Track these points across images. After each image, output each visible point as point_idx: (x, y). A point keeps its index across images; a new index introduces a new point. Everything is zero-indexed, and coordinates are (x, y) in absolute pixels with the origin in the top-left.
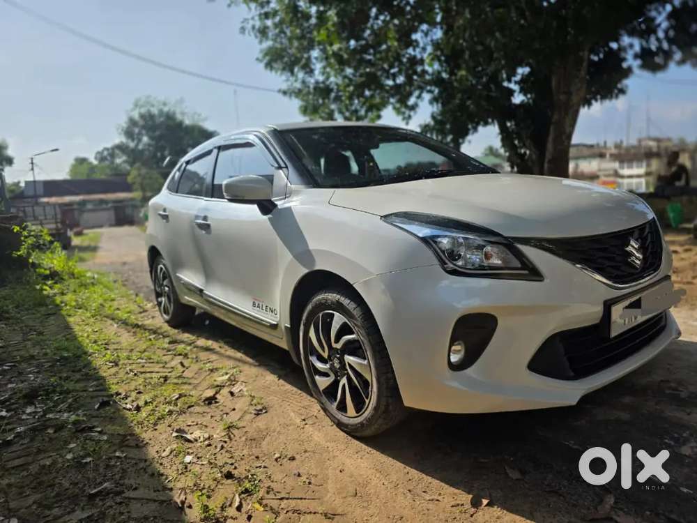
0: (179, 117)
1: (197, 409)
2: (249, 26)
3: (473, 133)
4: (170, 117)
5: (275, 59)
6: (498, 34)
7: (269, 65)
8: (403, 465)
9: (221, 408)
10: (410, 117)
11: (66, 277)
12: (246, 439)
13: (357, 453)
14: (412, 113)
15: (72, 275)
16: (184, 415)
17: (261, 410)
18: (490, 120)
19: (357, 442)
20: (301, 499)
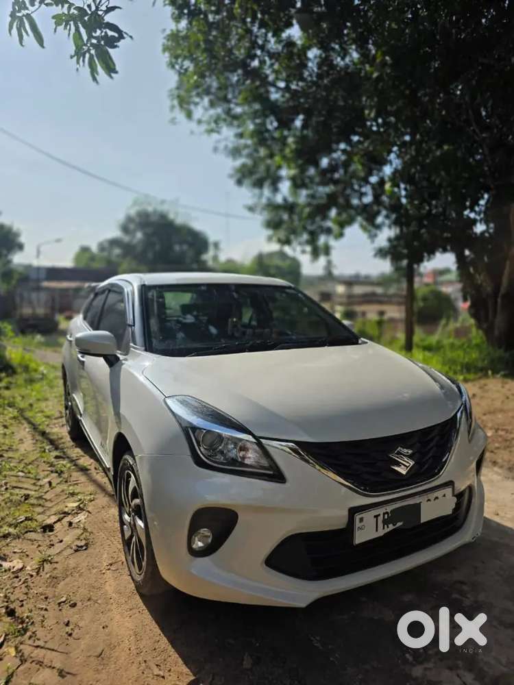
0: (171, 216)
1: (32, 535)
2: (221, 146)
3: (428, 260)
4: (163, 217)
5: (243, 175)
6: (443, 173)
7: (239, 182)
8: (159, 632)
9: (52, 538)
10: (376, 236)
11: (19, 370)
12: (50, 576)
13: (131, 610)
14: (378, 232)
15: (26, 369)
16: (17, 540)
17: (82, 547)
18: (449, 248)
19: (138, 597)
20: (53, 650)
